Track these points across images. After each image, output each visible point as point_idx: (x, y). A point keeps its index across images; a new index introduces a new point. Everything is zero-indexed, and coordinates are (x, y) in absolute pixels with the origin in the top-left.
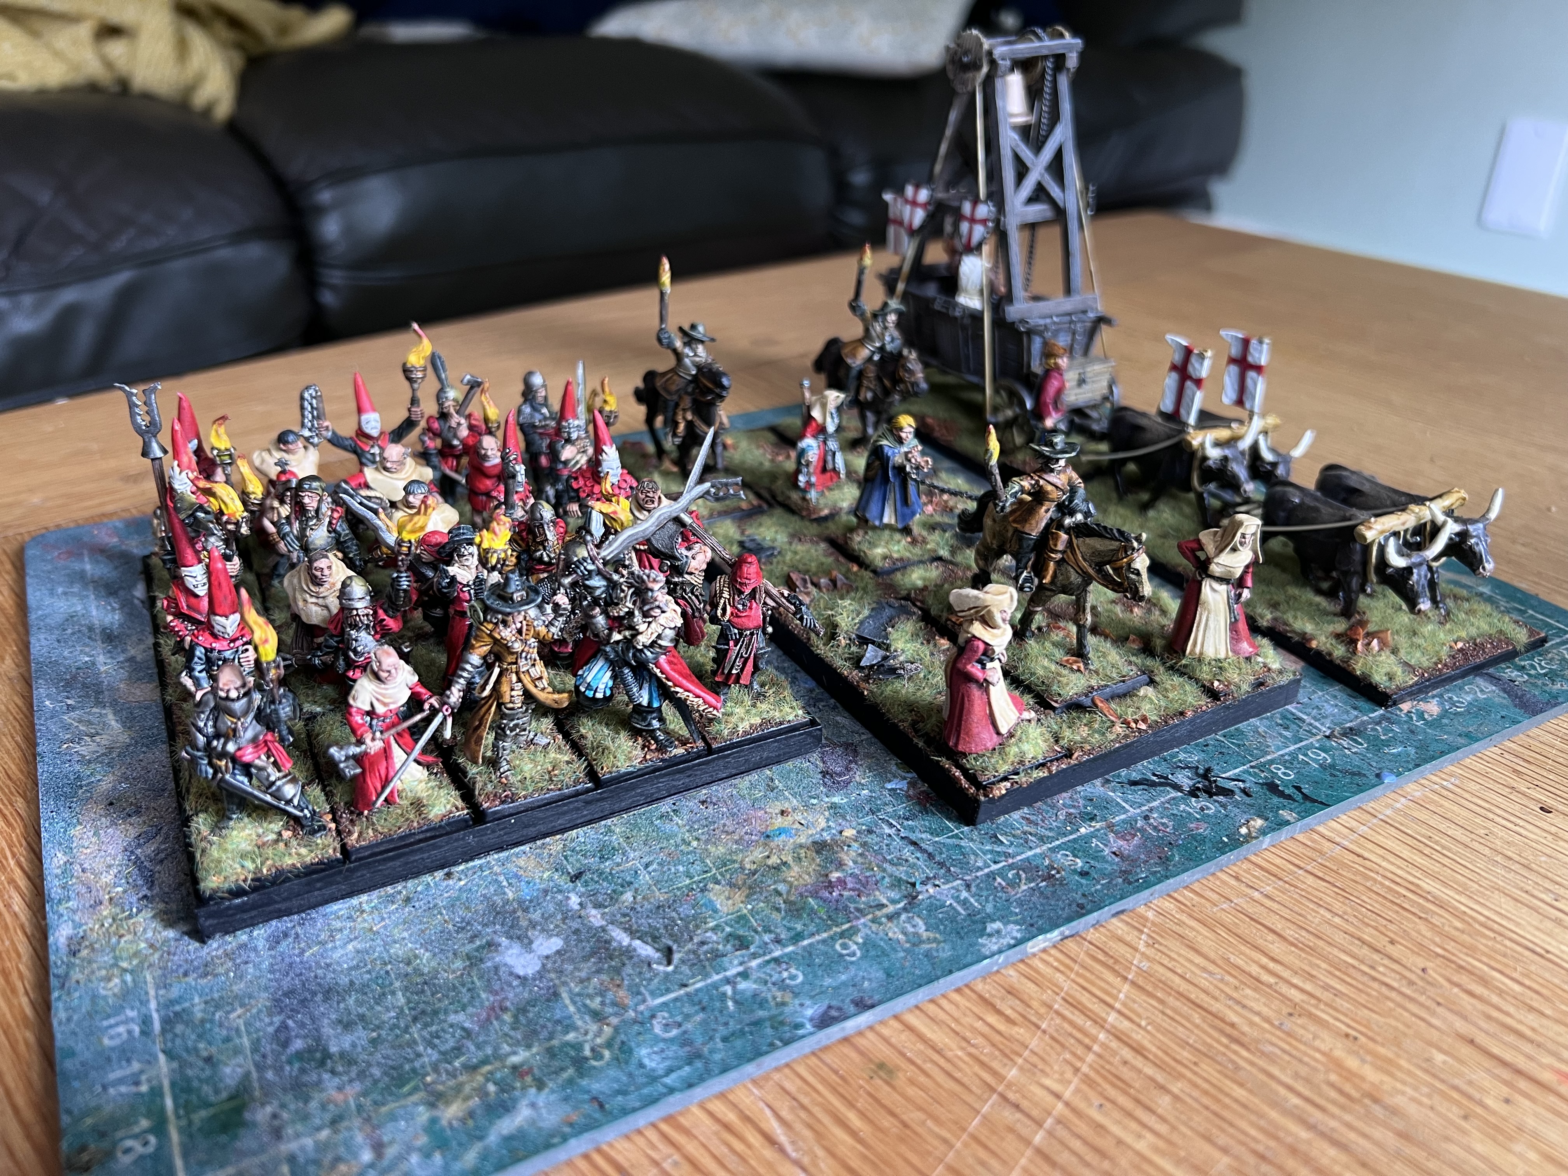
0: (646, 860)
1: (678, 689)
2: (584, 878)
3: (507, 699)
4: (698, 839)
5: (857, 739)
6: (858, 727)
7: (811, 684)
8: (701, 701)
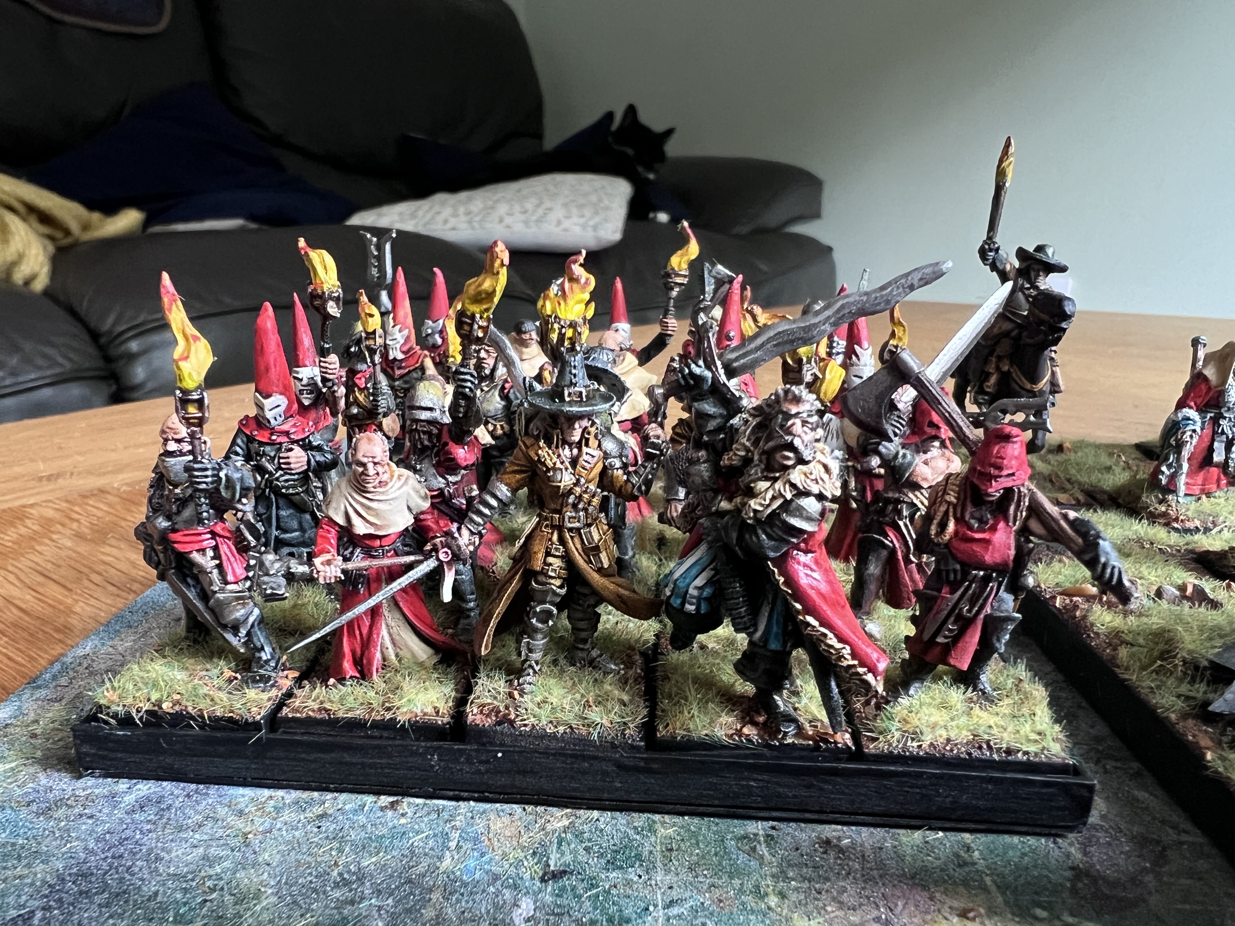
0: (675, 894)
1: (810, 619)
2: (565, 881)
3: (538, 565)
4: (782, 895)
5: (1172, 835)
6: (1176, 817)
7: (1101, 729)
8: (846, 651)
